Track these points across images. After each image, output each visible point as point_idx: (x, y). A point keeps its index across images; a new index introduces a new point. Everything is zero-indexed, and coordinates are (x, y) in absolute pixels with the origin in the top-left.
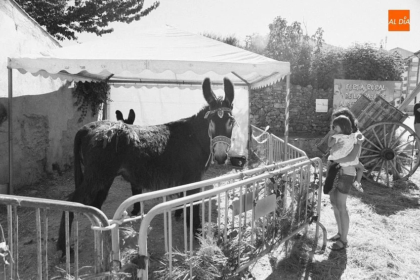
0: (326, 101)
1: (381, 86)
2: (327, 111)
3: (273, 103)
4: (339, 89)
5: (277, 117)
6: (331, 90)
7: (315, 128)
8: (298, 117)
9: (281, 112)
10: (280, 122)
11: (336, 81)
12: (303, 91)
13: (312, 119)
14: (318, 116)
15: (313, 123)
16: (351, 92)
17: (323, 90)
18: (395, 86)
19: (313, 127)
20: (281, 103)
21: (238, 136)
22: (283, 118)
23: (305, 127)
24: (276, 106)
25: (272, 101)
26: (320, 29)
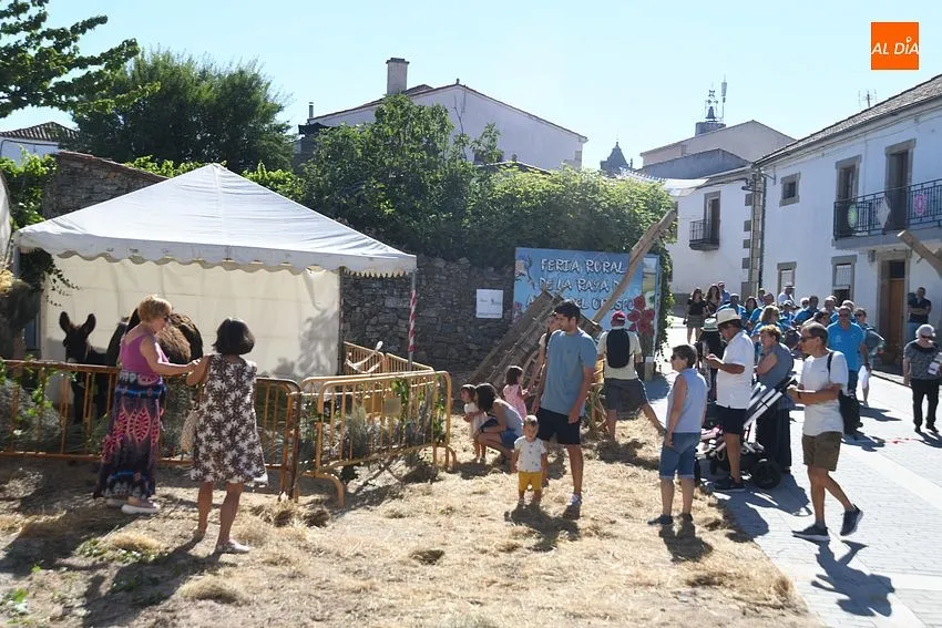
0: (498, 294)
1: (615, 264)
2: (500, 317)
3: (383, 296)
4: (527, 268)
5: (391, 328)
6: (509, 271)
7: (475, 353)
8: (438, 328)
9: (399, 317)
10: (397, 339)
11: (520, 251)
12: (449, 270)
13: (470, 333)
14: (481, 327)
15: (470, 342)
16: (551, 276)
17: (492, 269)
18: (644, 265)
19: (470, 351)
20: (401, 296)
21: (318, 362)
22: (406, 330)
23: (452, 350)
24: (390, 303)
25: (381, 292)
26: (490, 127)
